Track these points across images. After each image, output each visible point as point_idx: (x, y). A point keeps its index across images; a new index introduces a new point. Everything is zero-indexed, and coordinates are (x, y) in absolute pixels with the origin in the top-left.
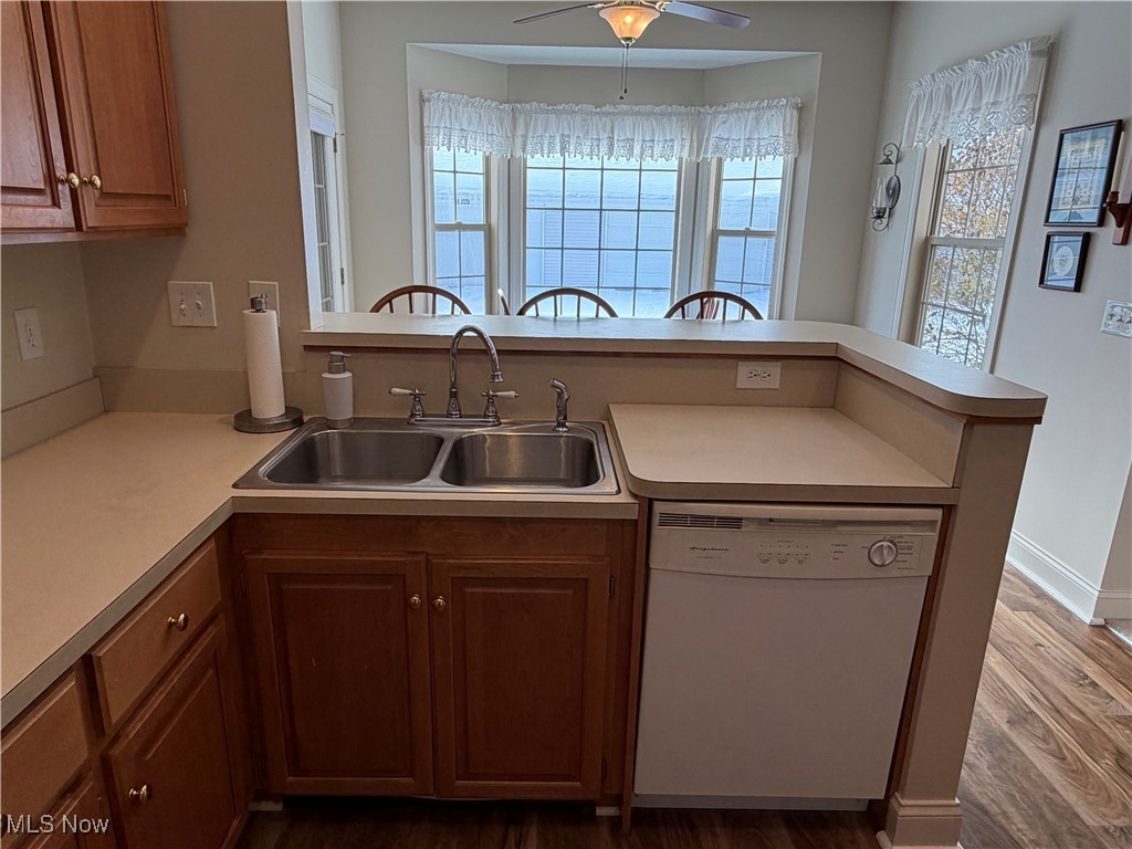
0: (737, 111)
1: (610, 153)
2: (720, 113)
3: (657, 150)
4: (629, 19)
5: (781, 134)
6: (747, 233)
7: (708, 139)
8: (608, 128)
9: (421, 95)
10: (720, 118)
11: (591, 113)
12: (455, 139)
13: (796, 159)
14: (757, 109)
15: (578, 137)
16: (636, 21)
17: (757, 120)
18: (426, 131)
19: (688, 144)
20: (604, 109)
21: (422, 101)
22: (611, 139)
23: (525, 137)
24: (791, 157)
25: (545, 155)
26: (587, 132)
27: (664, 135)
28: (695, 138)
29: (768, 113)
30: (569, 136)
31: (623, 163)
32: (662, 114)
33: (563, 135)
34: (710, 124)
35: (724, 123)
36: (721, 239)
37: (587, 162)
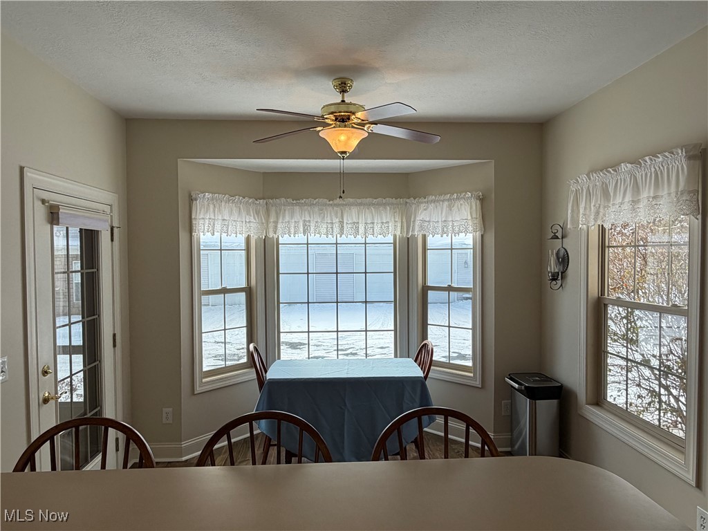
0: (433, 201)
1: (342, 233)
2: (422, 203)
3: (377, 228)
4: (343, 138)
5: (469, 218)
6: (450, 289)
7: (414, 221)
8: (339, 214)
9: (190, 196)
10: (422, 206)
11: (325, 205)
12: (218, 227)
13: (482, 236)
14: (448, 200)
15: (316, 222)
16: (349, 139)
17: (450, 207)
18: (194, 222)
19: (399, 225)
20: (335, 202)
21: (191, 200)
22: (342, 222)
23: (276, 223)
24: (478, 234)
25: (292, 235)
26: (324, 217)
27: (381, 218)
28: (404, 220)
29: (458, 203)
30: (309, 221)
31: (351, 239)
32: (379, 204)
33: (304, 221)
34: (415, 210)
35: (425, 210)
36: (430, 292)
37: (324, 239)
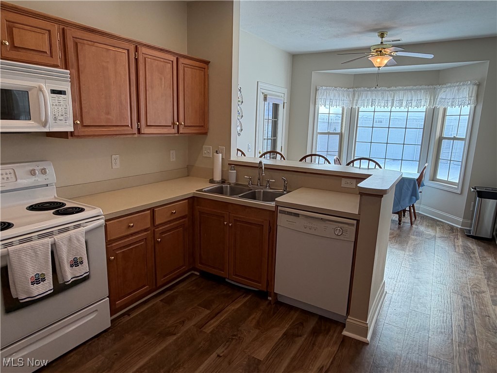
0: (450, 87)
1: (392, 106)
2: (443, 88)
3: (414, 104)
4: (379, 60)
5: (467, 96)
6: (454, 139)
7: (437, 99)
8: (393, 96)
9: (316, 88)
10: (443, 90)
11: (385, 90)
12: (328, 103)
13: (475, 107)
14: (458, 86)
15: (379, 100)
16: (381, 61)
17: (458, 90)
18: (317, 100)
19: (428, 101)
20: (391, 89)
21: (317, 90)
22: (393, 100)
23: (357, 100)
24: (473, 106)
25: (365, 107)
26: (383, 97)
27: (417, 98)
28: (432, 98)
29: (463, 87)
30: (375, 99)
31: (398, 109)
32: (417, 89)
33: (372, 99)
34: (439, 92)
35: (444, 92)
36: (443, 141)
37: (382, 109)
